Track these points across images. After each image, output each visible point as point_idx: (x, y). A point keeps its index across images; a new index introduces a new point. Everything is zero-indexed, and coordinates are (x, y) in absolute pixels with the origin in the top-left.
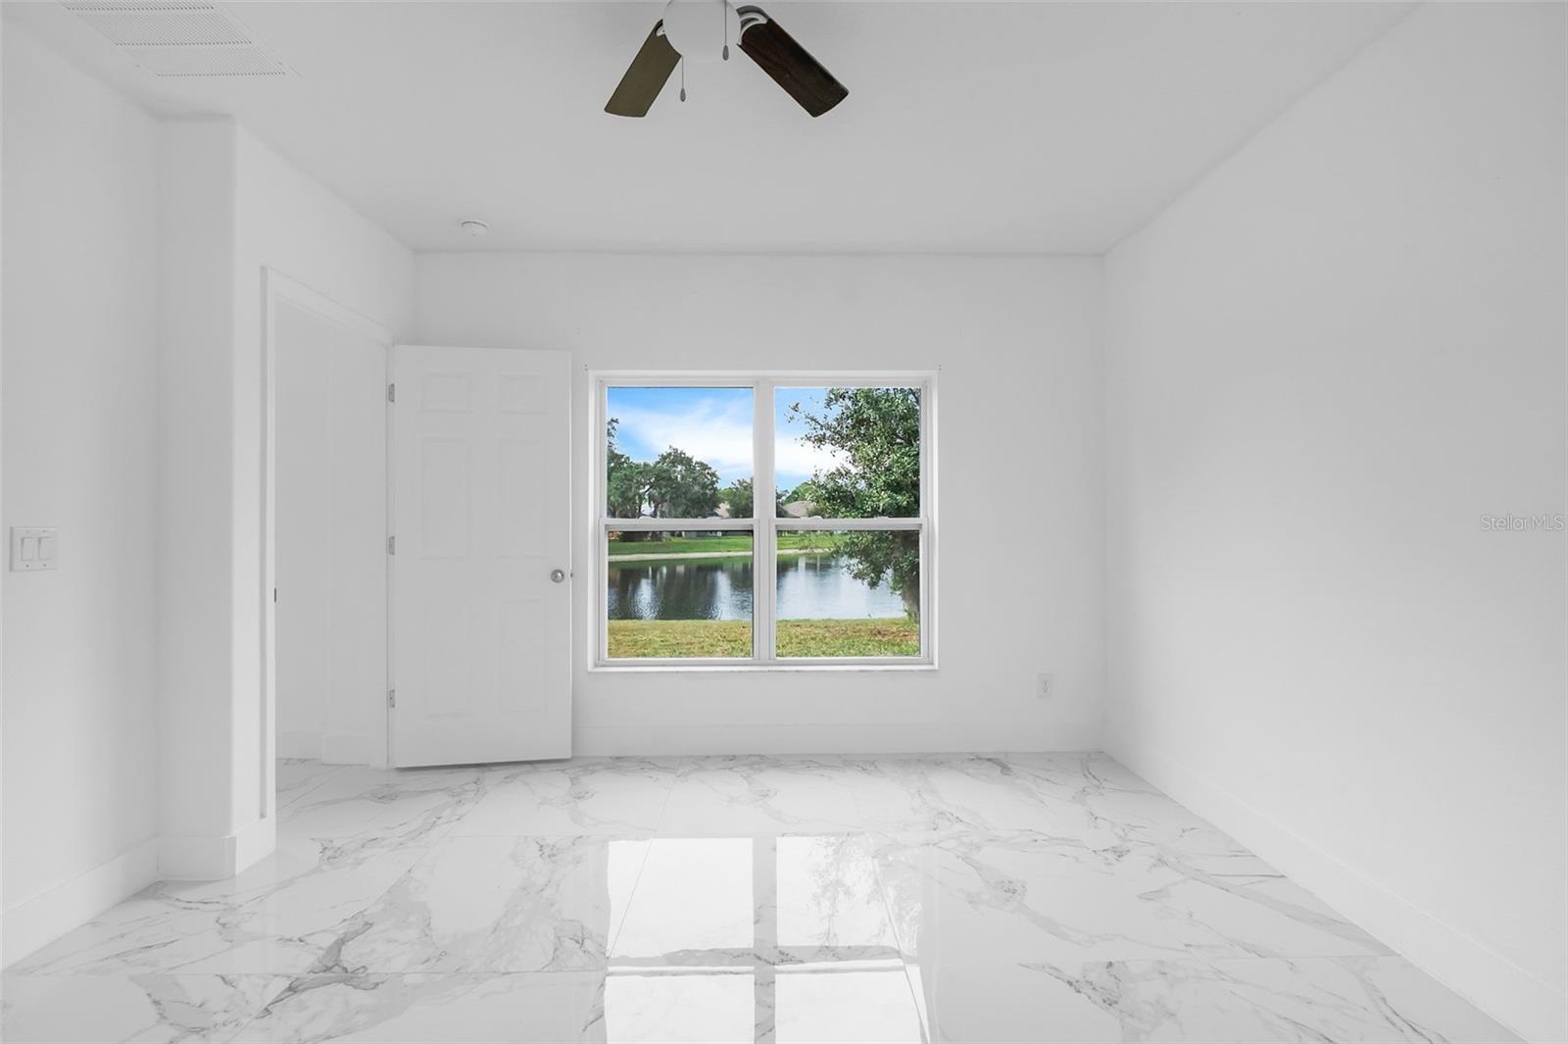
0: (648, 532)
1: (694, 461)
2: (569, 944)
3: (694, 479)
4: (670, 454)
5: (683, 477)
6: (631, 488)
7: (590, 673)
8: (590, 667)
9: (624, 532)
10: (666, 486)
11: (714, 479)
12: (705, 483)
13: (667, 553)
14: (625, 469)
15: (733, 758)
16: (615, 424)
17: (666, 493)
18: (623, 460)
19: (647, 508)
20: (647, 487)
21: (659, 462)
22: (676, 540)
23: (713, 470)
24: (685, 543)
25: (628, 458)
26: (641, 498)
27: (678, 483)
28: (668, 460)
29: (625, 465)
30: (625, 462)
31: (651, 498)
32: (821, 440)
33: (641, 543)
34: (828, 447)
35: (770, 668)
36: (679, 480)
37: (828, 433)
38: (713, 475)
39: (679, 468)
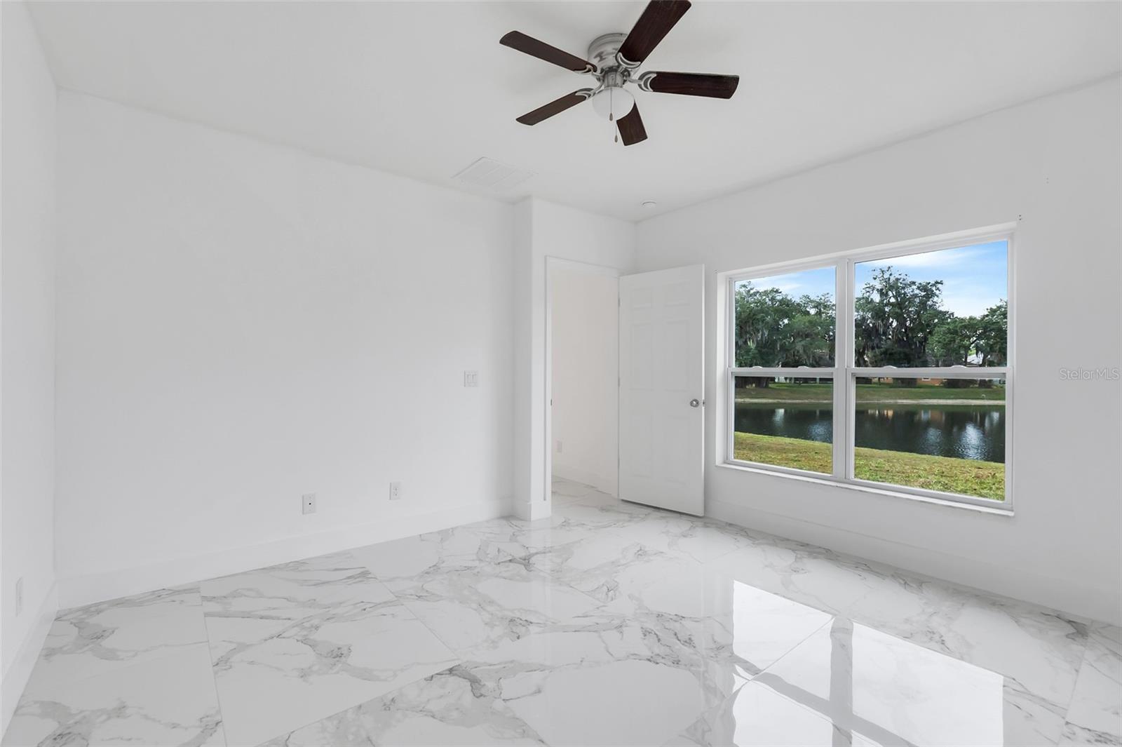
0: (976, 381)
2: (605, 589)
6: (954, 341)
7: (716, 466)
8: (718, 462)
9: (948, 379)
13: (996, 399)
14: (948, 324)
16: (939, 286)
17: (994, 344)
18: (947, 316)
19: (974, 358)
21: (987, 316)
25: (952, 314)
26: (967, 348)
29: (949, 320)
30: (949, 317)
31: (978, 349)
33: (965, 390)
35: (839, 485)
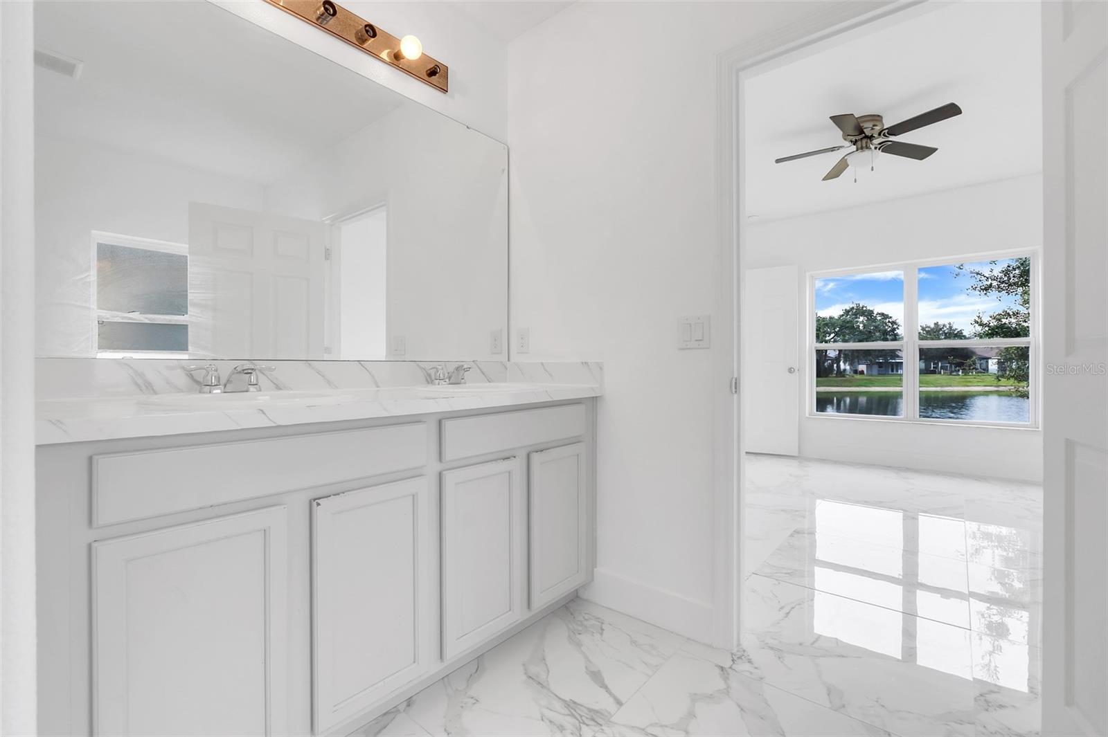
1: (875, 312)
3: (876, 327)
4: (853, 308)
5: (864, 326)
7: (807, 418)
8: (807, 415)
10: (848, 334)
11: (895, 326)
12: (886, 330)
15: (890, 467)
20: (832, 335)
21: (843, 315)
22: (858, 377)
23: (893, 319)
24: (866, 380)
27: (861, 331)
28: (850, 314)
32: (987, 288)
34: (994, 294)
36: (861, 328)
37: (995, 283)
38: (894, 323)
39: (861, 319)
